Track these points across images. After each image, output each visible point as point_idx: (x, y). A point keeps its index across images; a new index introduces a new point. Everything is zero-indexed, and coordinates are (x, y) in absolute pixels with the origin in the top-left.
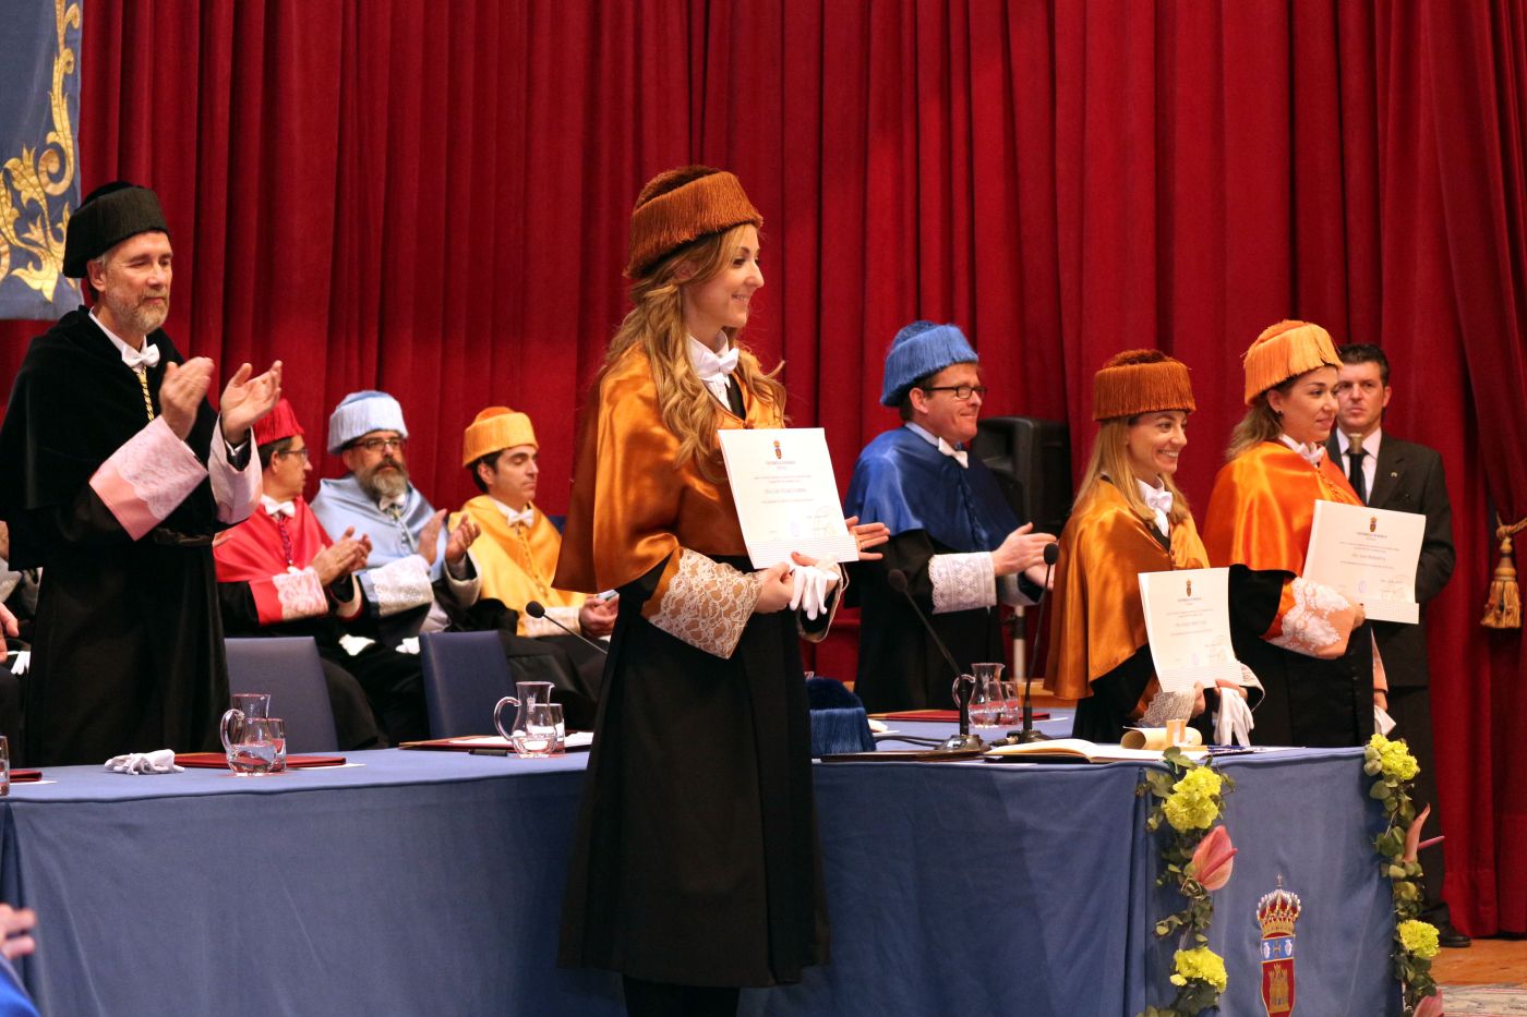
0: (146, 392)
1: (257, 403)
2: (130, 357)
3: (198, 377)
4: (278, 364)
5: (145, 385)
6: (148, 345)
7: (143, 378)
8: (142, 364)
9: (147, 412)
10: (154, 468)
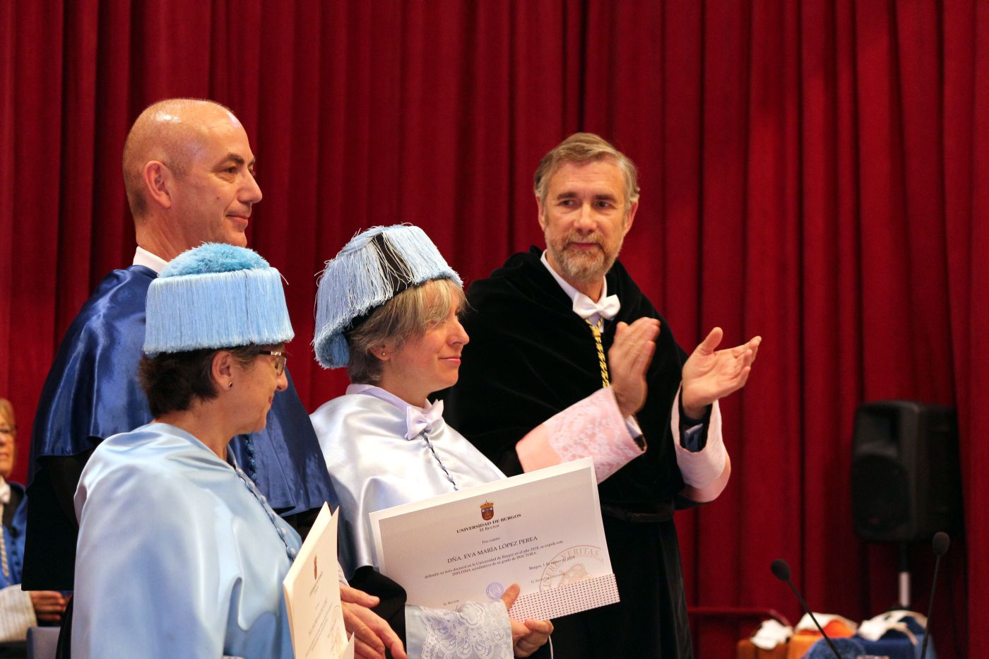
0: (600, 347)
1: (722, 378)
2: (583, 307)
3: (642, 342)
4: (756, 340)
5: (598, 339)
6: (609, 294)
7: (598, 331)
8: (598, 315)
9: (600, 369)
10: (586, 442)
